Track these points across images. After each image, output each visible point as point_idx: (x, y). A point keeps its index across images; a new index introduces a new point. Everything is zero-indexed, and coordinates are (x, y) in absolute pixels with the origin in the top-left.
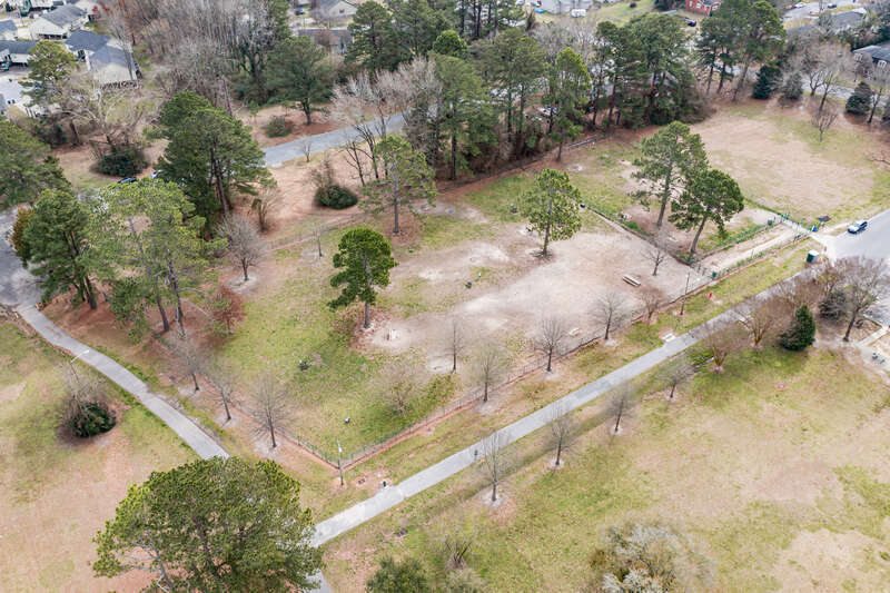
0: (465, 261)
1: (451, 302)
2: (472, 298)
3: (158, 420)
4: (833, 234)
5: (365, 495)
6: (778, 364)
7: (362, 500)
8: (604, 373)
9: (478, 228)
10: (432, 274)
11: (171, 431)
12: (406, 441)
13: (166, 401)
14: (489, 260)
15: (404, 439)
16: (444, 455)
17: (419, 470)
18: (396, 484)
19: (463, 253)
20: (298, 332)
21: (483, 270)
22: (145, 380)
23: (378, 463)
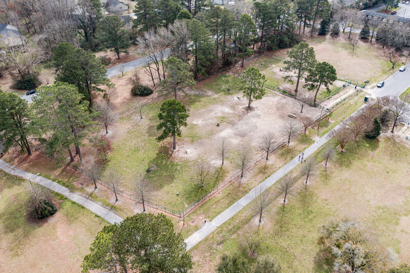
0: (212, 114)
1: (211, 134)
2: (221, 131)
3: (79, 206)
4: (371, 88)
5: (197, 228)
7: (196, 231)
9: (214, 99)
10: (198, 122)
11: (88, 210)
12: (209, 200)
13: (81, 195)
15: (208, 199)
16: (230, 204)
17: (220, 213)
18: (211, 221)
19: (211, 111)
20: (141, 154)
22: (67, 186)
23: (199, 212)
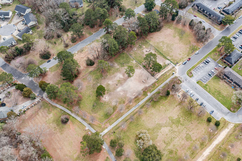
0: (116, 79)
2: (118, 88)
3: (75, 118)
6: (164, 98)
7: (106, 129)
8: (139, 102)
9: (117, 69)
10: (110, 82)
11: (77, 120)
12: (111, 118)
13: (75, 114)
14: (120, 78)
16: (116, 120)
17: (113, 123)
18: (111, 126)
19: (115, 76)
20: (91, 98)
21: (119, 81)
22: (70, 111)
23: (108, 122)
